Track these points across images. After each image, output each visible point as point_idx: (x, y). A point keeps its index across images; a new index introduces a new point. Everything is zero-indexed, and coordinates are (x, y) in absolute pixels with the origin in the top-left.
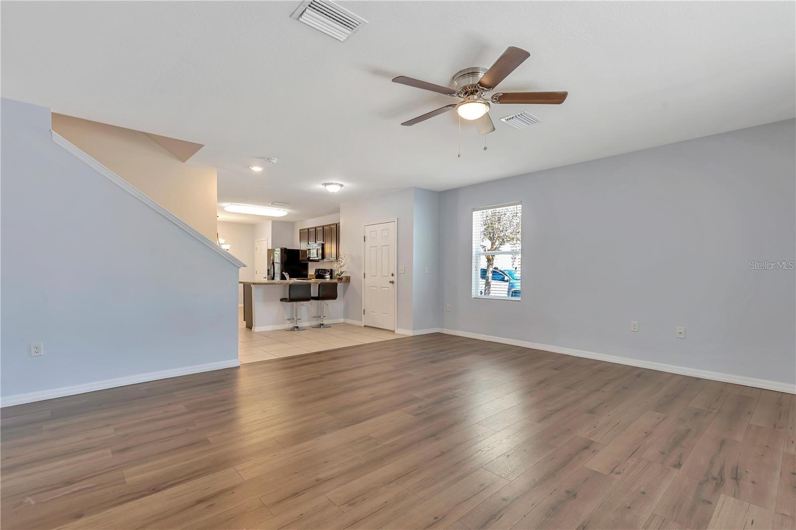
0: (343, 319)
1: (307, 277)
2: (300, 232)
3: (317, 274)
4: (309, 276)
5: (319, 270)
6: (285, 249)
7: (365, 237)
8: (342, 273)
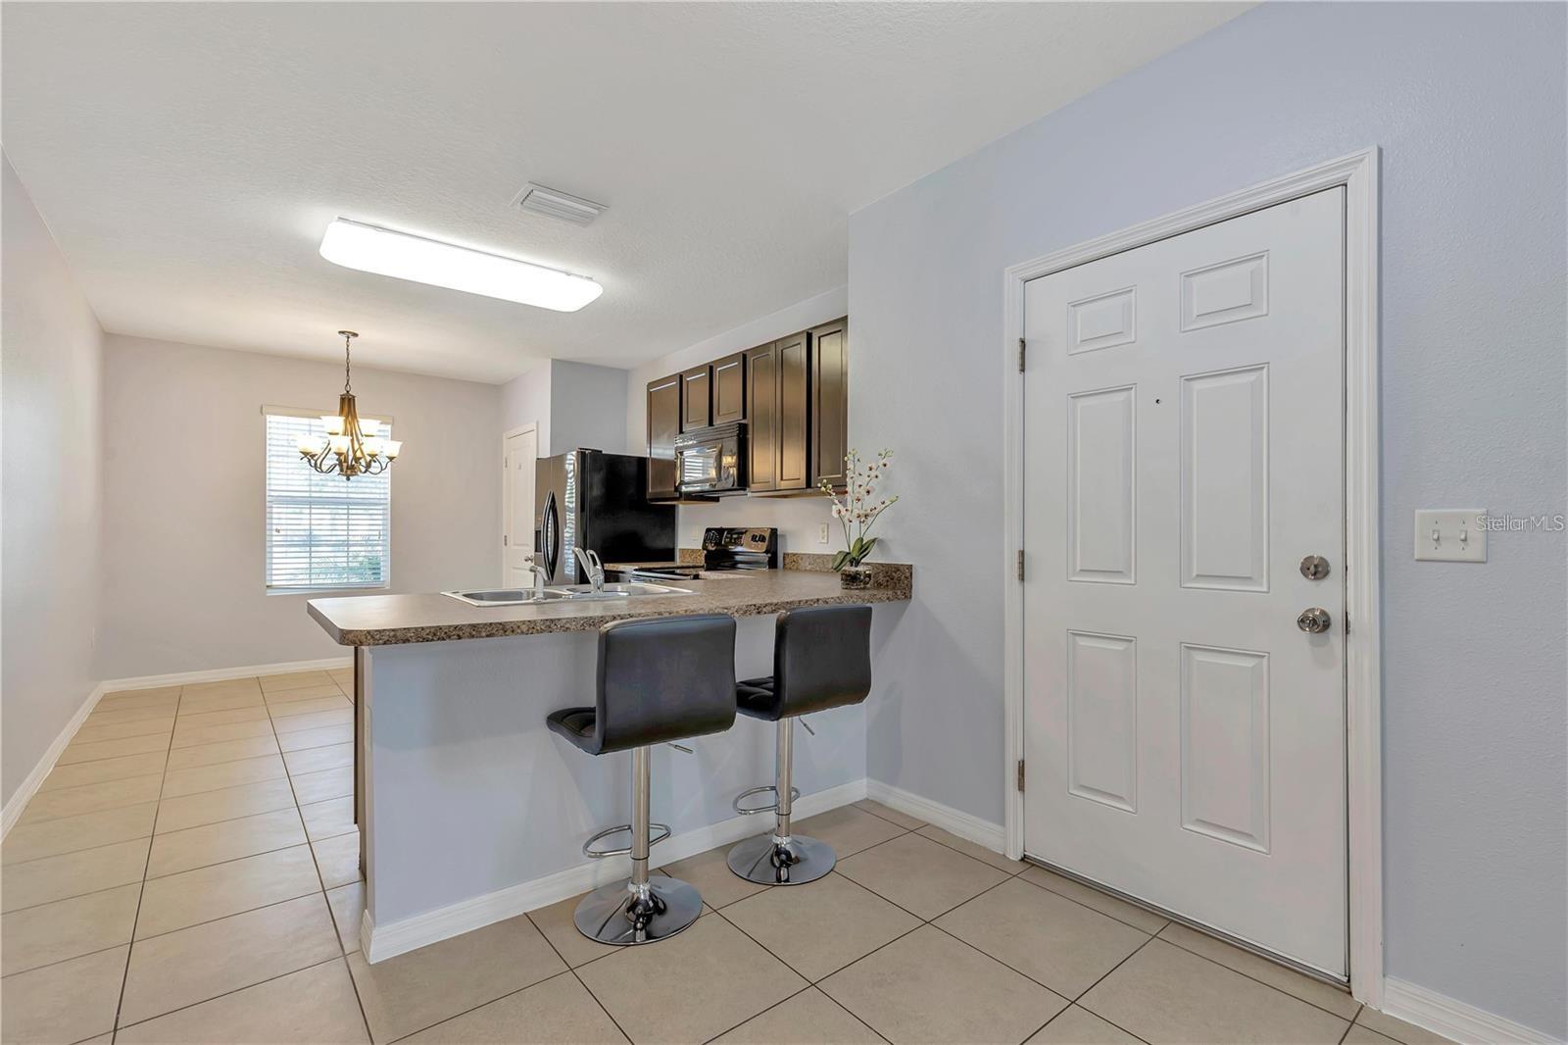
0: (865, 781)
1: (672, 558)
2: (650, 395)
3: (711, 548)
4: (678, 554)
5: (720, 531)
6: (597, 454)
7: (1023, 342)
8: (864, 548)
